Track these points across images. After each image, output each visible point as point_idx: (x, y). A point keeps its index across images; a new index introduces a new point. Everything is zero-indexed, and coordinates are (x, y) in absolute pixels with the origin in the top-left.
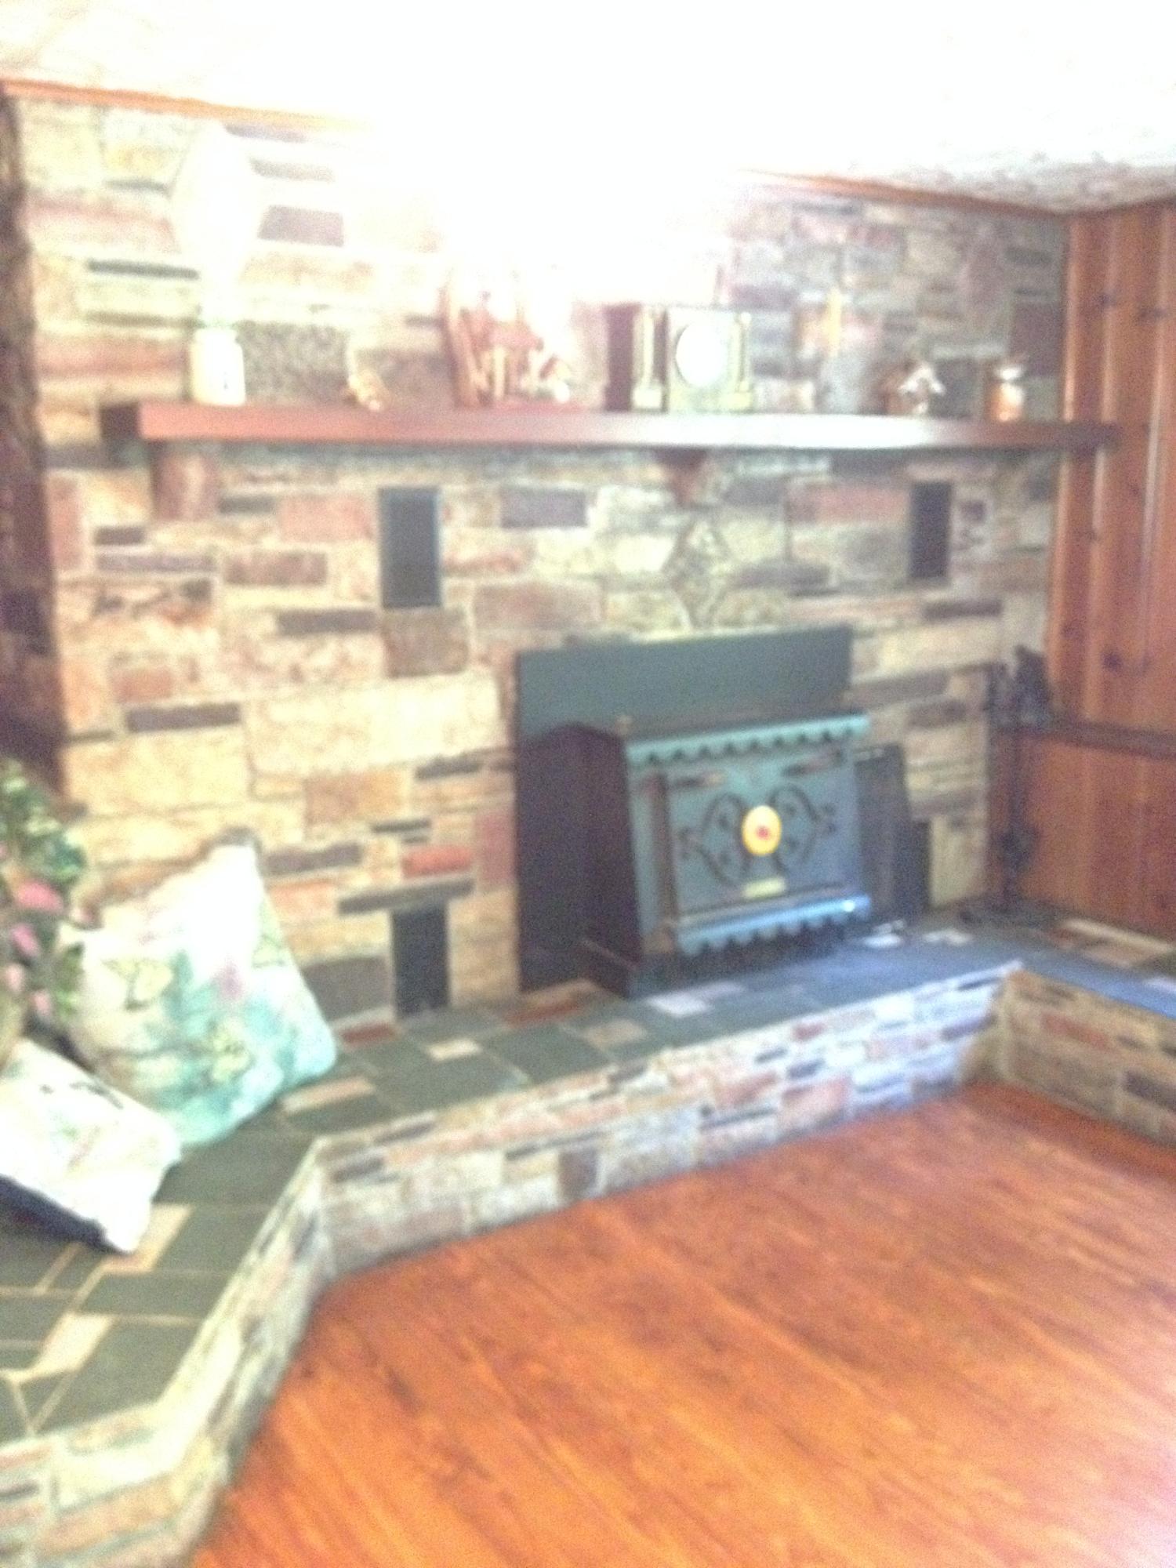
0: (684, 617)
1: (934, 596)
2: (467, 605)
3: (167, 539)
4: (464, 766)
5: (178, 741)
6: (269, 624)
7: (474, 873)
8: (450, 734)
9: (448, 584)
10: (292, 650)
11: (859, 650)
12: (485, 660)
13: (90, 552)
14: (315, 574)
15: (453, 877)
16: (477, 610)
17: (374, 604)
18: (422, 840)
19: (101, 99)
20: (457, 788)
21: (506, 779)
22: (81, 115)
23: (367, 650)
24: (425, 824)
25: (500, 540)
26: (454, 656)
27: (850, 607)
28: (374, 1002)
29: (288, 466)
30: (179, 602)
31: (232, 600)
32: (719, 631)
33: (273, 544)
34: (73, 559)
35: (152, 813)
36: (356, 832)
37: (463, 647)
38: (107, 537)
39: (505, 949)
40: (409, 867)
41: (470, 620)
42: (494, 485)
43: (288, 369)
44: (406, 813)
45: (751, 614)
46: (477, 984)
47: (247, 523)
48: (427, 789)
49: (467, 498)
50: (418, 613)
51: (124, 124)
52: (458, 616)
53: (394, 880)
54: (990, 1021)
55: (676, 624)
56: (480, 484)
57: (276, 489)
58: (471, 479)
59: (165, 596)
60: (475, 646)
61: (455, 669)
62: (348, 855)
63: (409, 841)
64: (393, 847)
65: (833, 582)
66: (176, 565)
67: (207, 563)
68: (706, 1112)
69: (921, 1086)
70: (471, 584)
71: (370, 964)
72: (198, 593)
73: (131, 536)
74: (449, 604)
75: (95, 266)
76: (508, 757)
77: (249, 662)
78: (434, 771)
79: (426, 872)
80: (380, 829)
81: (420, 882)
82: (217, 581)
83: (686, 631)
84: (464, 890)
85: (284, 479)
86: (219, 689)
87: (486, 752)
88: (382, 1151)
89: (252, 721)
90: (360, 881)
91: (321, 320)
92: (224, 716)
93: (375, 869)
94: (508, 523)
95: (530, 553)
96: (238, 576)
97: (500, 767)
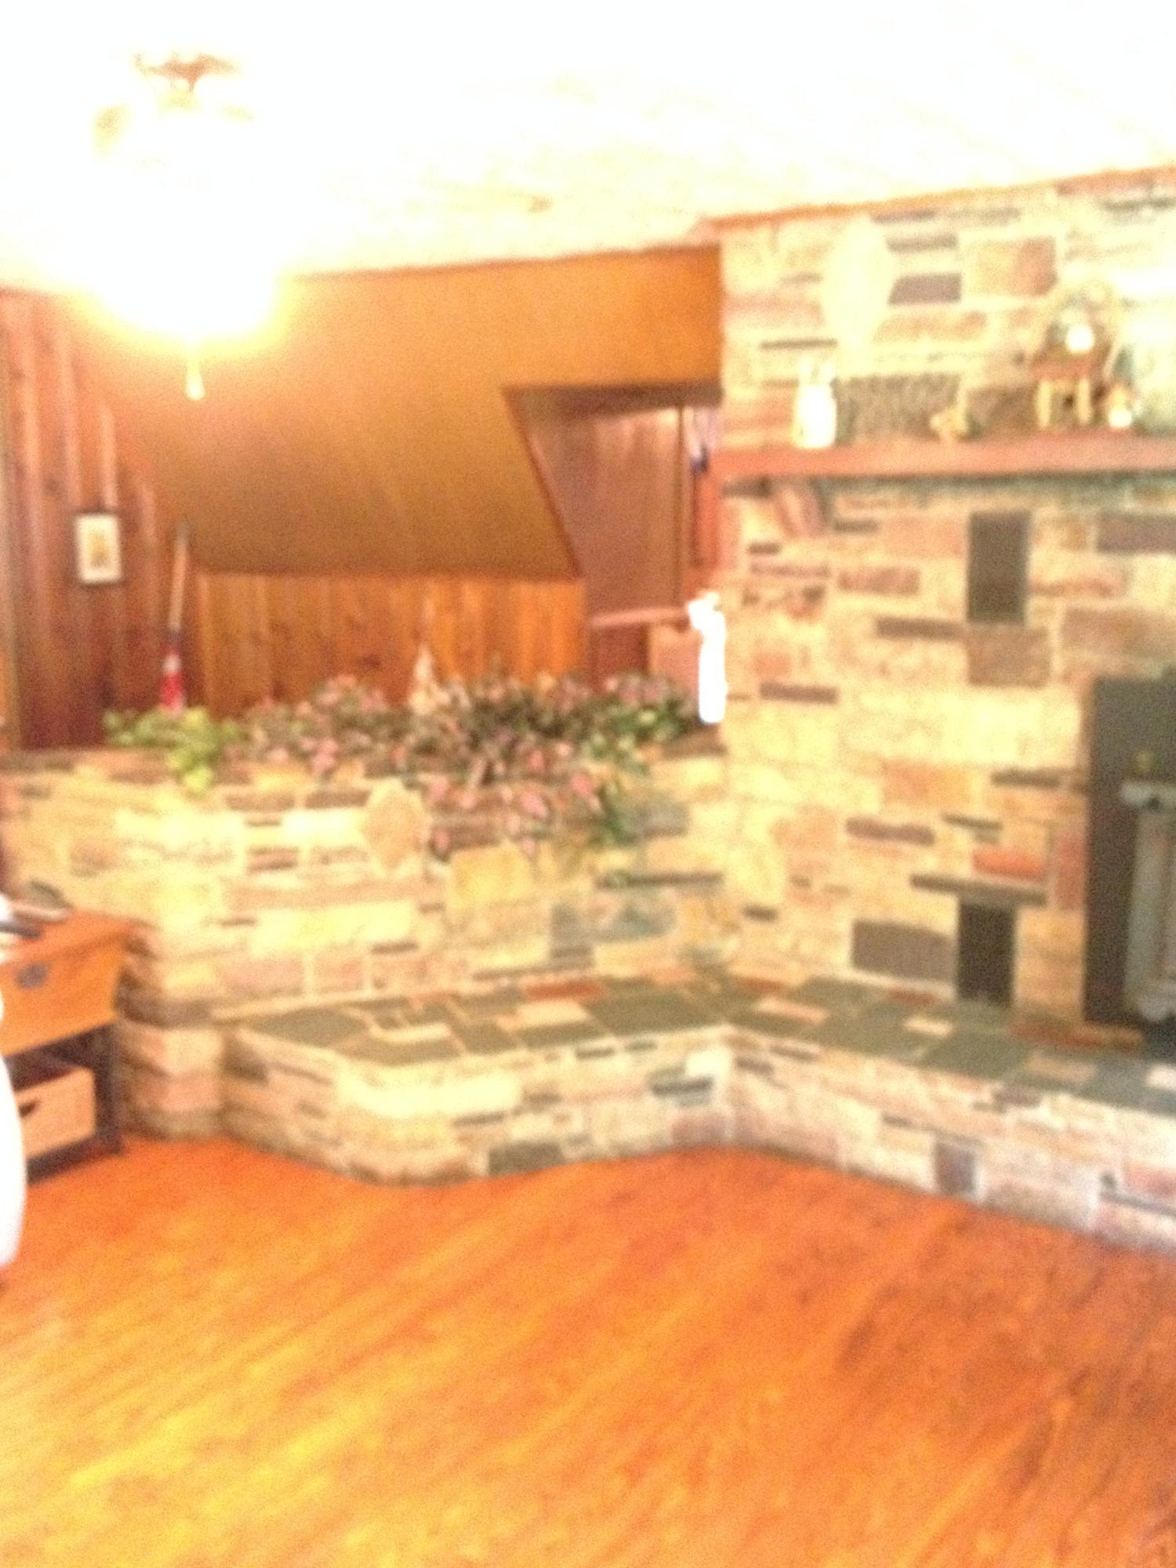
2: (1054, 625)
3: (793, 553)
4: (1041, 780)
5: (793, 711)
6: (866, 626)
7: (1051, 887)
8: (1024, 744)
9: (1034, 604)
10: (884, 650)
12: (1066, 678)
13: (744, 561)
14: (909, 585)
15: (1026, 885)
16: (1065, 631)
17: (959, 616)
18: (994, 841)
19: (776, 219)
20: (1030, 800)
21: (1080, 802)
22: (762, 234)
23: (951, 657)
24: (995, 826)
25: (1094, 564)
26: (1034, 673)
28: (937, 975)
29: (890, 494)
30: (798, 602)
31: (841, 605)
33: (877, 558)
34: (733, 565)
35: (771, 762)
36: (928, 817)
37: (1045, 665)
38: (757, 549)
39: (1077, 973)
40: (979, 863)
41: (1055, 639)
42: (1093, 510)
43: (903, 411)
44: (977, 810)
46: (1042, 997)
47: (853, 541)
48: (1001, 793)
49: (1059, 523)
50: (1001, 628)
51: (794, 235)
52: (1041, 635)
53: (964, 871)
56: (1075, 508)
57: (878, 514)
58: (1065, 503)
59: (788, 596)
60: (1058, 664)
61: (1037, 684)
62: (922, 837)
63: (980, 838)
64: (963, 841)
66: (802, 573)
67: (823, 572)
68: (1108, 1180)
70: (1060, 605)
71: (935, 941)
72: (814, 596)
73: (771, 549)
74: (1033, 621)
75: (766, 346)
76: (1084, 779)
77: (846, 656)
78: (1009, 778)
79: (992, 870)
80: (952, 820)
81: (990, 880)
82: (831, 586)
84: (1038, 900)
85: (884, 504)
86: (823, 674)
87: (1063, 772)
88: (778, 1062)
89: (846, 705)
90: (929, 862)
91: (935, 368)
92: (824, 696)
93: (945, 857)
94: (1105, 546)
95: (1126, 578)
96: (847, 583)
97: (1078, 788)
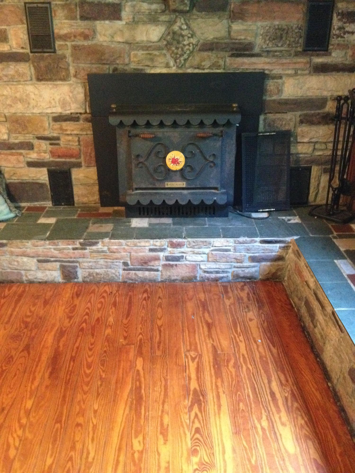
0: (172, 63)
1: (319, 60)
2: (68, 53)
4: (71, 118)
7: (82, 159)
8: (64, 104)
9: (58, 43)
11: (270, 85)
12: (76, 76)
14: (2, 38)
15: (73, 160)
16: (72, 55)
17: (28, 51)
18: (57, 144)
20: (69, 126)
21: (89, 125)
23: (26, 69)
24: (58, 139)
25: (80, 26)
27: (265, 63)
28: (45, 199)
32: (189, 71)
36: (29, 138)
37: (67, 70)
40: (52, 153)
41: (70, 59)
44: (49, 133)
45: (207, 64)
48: (57, 125)
49: (62, 7)
50: (46, 55)
52: (64, 57)
53: (47, 157)
54: (280, 258)
55: (167, 66)
60: (72, 71)
61: (64, 79)
62: (30, 146)
63: (52, 144)
64: (44, 145)
65: (257, 50)
68: (125, 264)
69: (236, 276)
70: (69, 44)
71: (42, 185)
74: (59, 52)
76: (89, 116)
78: (60, 118)
79: (59, 157)
80: (39, 138)
81: (58, 160)
83: (173, 70)
84: (78, 165)
87: (80, 114)
90: (33, 156)
93: (39, 153)
94: (83, 18)
95: (94, 32)
97: (87, 120)
